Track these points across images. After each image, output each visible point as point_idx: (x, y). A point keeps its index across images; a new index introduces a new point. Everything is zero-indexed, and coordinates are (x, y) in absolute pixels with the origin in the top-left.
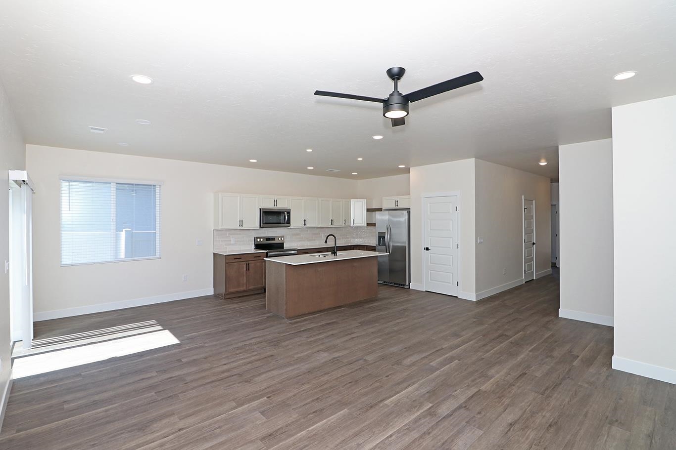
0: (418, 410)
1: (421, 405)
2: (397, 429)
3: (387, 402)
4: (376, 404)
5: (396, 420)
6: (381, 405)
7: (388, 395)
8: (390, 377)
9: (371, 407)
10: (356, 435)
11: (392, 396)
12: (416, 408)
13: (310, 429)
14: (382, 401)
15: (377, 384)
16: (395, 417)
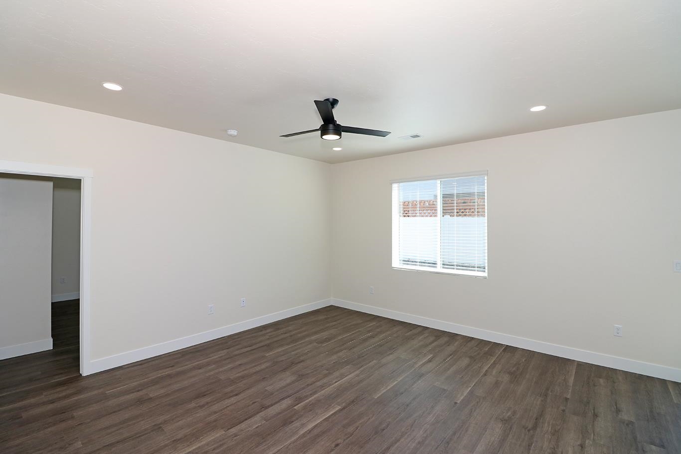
0: (310, 401)
1: (305, 408)
2: (332, 386)
3: (338, 408)
4: (349, 404)
5: (331, 392)
6: (344, 404)
7: (337, 416)
8: (333, 445)
9: (353, 401)
10: (361, 381)
11: (332, 414)
12: (311, 403)
13: (396, 382)
14: (344, 408)
15: (351, 429)
16: (332, 394)
